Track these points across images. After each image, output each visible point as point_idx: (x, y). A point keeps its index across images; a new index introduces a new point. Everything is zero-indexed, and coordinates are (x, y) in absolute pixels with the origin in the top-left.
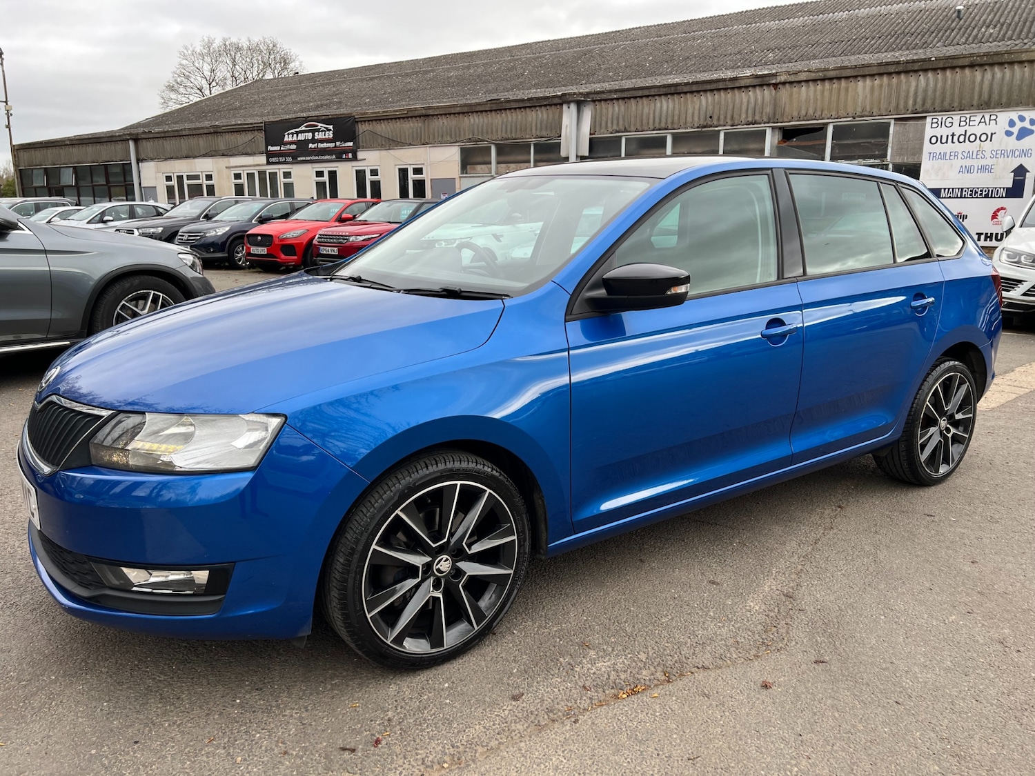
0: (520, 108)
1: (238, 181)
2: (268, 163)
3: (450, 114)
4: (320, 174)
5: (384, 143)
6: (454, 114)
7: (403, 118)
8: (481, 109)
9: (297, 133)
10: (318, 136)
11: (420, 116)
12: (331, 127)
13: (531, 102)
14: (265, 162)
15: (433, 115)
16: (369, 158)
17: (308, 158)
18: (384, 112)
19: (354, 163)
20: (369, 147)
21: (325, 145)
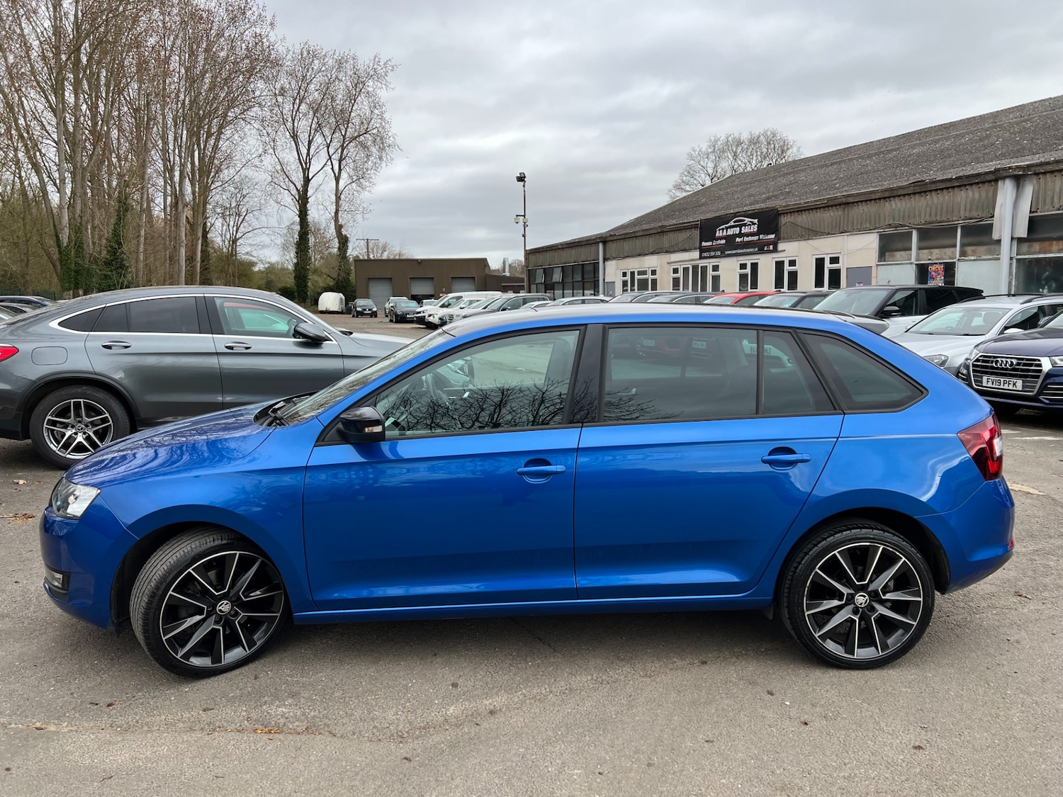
0: (948, 188)
1: (676, 275)
2: (701, 258)
3: (871, 200)
4: (743, 266)
5: (803, 233)
6: (875, 199)
7: (824, 207)
8: (903, 193)
9: (727, 228)
10: (745, 230)
11: (840, 205)
12: (756, 221)
13: (959, 180)
14: (698, 257)
15: (853, 203)
16: (789, 249)
17: (734, 252)
18: (805, 203)
19: (774, 255)
20: (790, 239)
21: (750, 238)
